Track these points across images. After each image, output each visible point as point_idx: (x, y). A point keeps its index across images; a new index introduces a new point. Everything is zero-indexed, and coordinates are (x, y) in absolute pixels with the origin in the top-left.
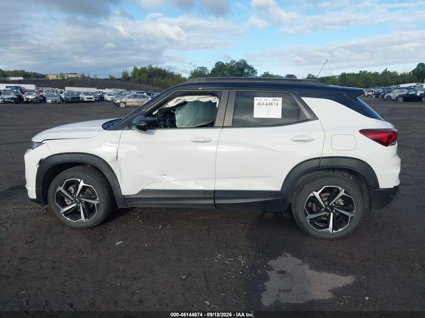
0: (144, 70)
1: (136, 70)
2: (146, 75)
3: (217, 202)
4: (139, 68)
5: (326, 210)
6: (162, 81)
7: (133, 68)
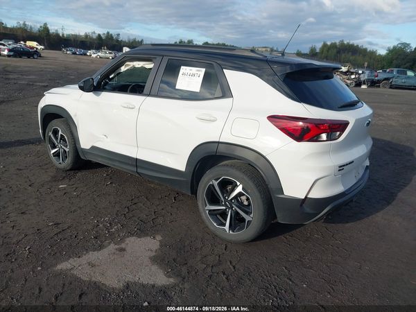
0: (333, 46)
1: (325, 45)
2: (335, 51)
3: (139, 170)
4: (329, 43)
5: (226, 205)
6: (351, 58)
7: (323, 43)
